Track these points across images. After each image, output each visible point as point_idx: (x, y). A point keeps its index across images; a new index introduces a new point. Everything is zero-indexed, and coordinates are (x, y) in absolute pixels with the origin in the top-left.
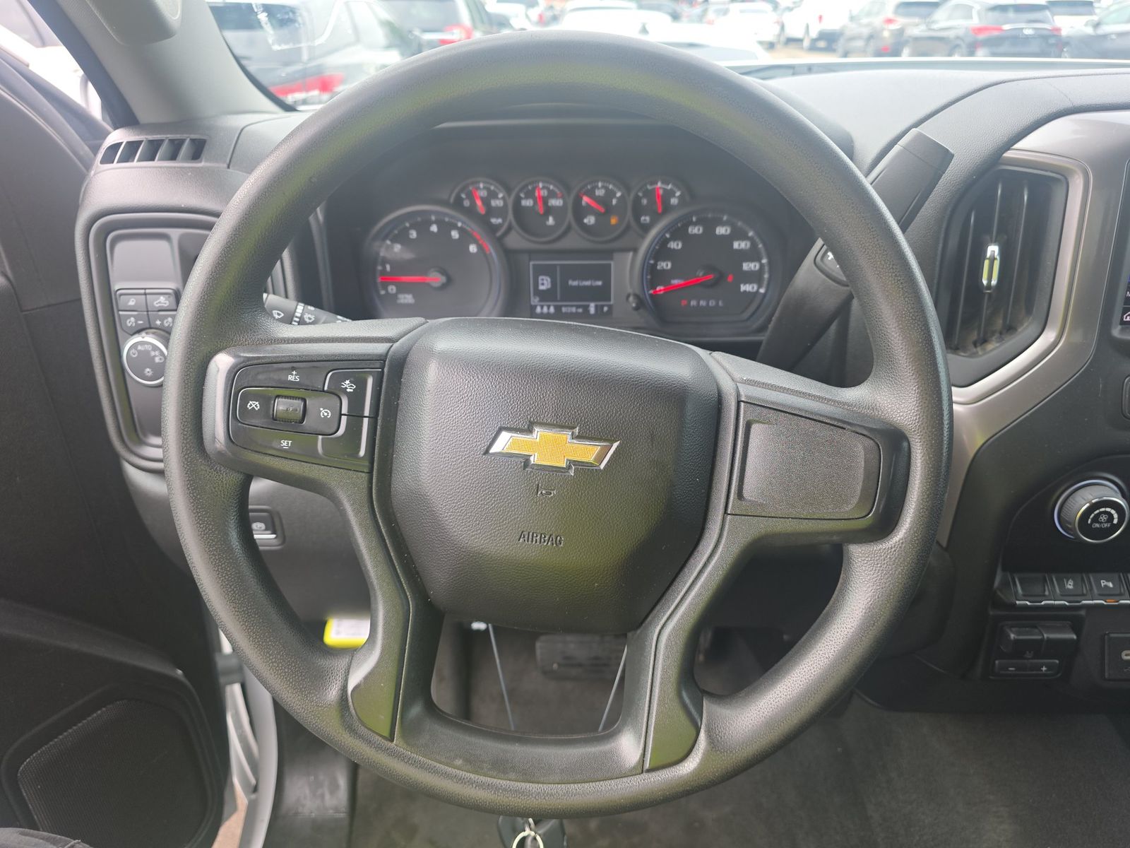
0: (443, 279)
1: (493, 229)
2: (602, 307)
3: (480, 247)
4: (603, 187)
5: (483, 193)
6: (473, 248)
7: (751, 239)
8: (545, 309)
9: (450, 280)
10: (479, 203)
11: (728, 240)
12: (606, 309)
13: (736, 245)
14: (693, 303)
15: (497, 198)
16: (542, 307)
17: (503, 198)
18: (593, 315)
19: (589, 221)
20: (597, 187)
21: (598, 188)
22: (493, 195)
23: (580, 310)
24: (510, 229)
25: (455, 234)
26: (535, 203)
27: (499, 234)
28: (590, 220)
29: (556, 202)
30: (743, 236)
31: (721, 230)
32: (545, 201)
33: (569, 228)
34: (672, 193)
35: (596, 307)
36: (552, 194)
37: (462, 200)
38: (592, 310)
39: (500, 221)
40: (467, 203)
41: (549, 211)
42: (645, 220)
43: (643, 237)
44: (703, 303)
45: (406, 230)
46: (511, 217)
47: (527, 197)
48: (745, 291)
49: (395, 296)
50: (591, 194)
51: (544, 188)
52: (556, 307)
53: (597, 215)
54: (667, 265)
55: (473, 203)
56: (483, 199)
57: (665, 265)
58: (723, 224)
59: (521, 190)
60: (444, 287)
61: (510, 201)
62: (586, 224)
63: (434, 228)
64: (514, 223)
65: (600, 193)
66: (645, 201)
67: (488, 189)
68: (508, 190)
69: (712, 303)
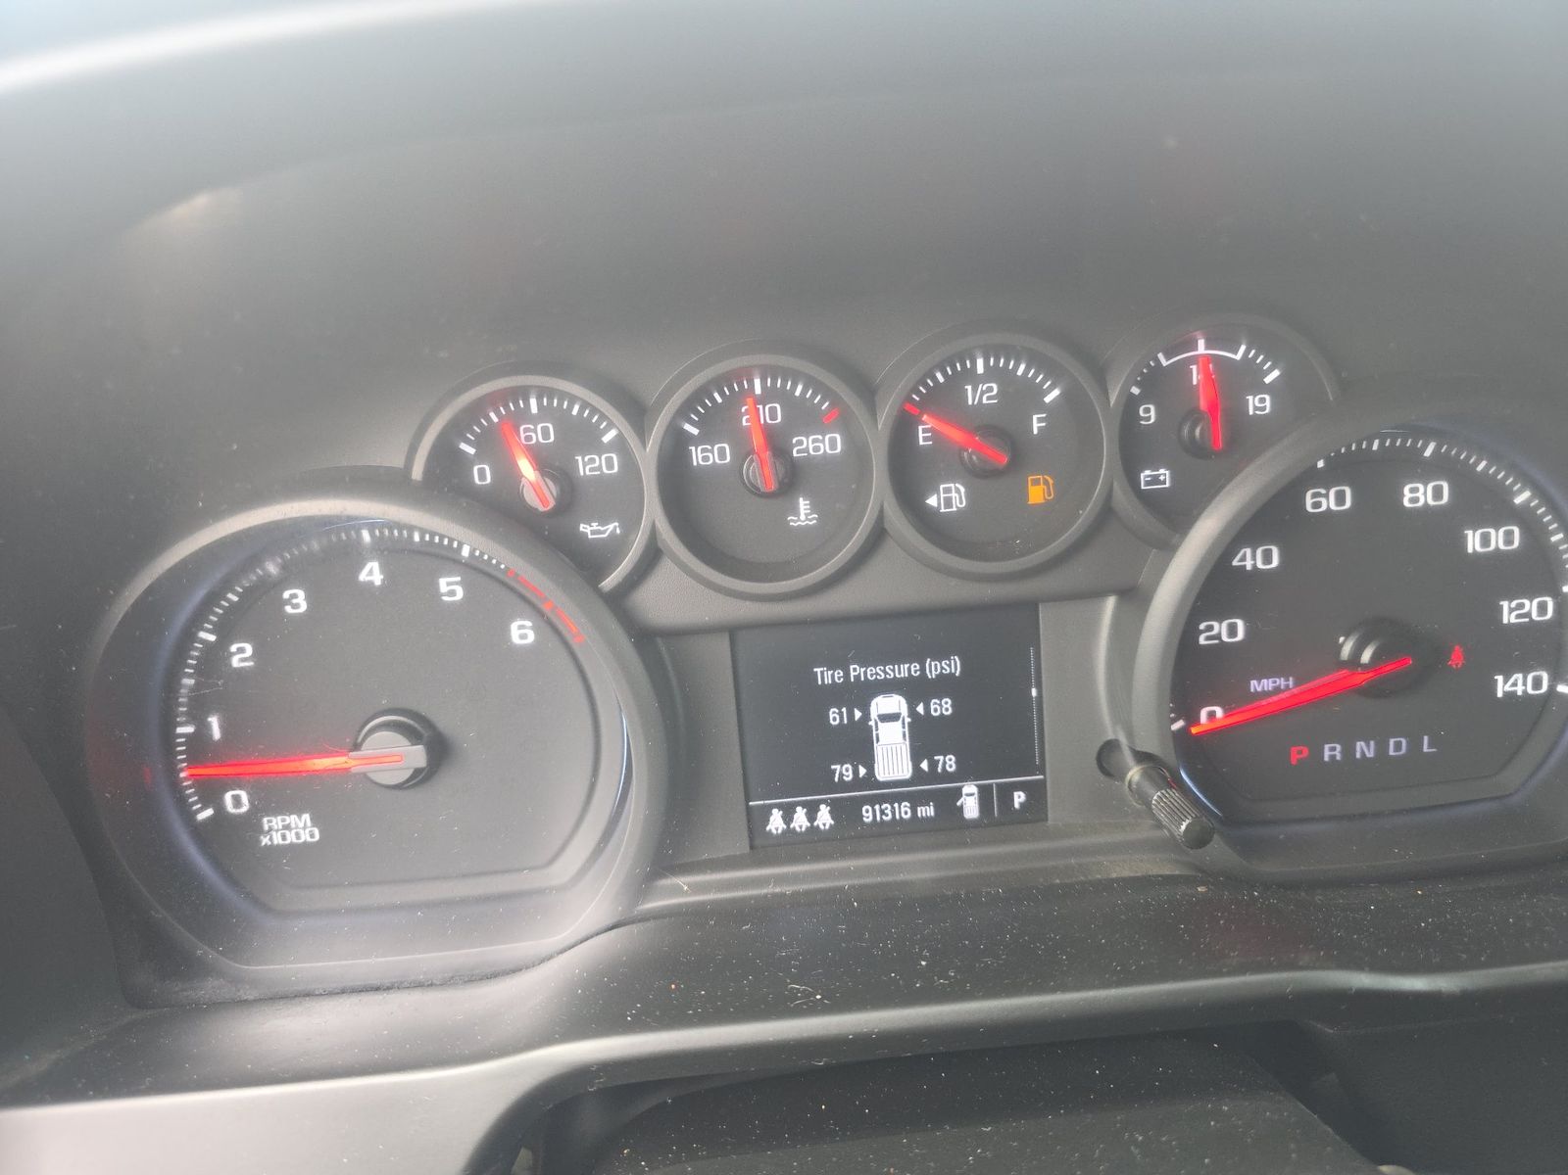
0: (416, 756)
1: (587, 563)
2: (1006, 792)
3: (547, 624)
4: (992, 373)
5: (541, 433)
6: (522, 632)
7: (1524, 518)
8: (800, 820)
9: (440, 750)
10: (526, 469)
11: (1443, 526)
12: (1019, 798)
13: (1473, 542)
14: (1331, 751)
15: (600, 449)
16: (788, 814)
17: (620, 445)
18: (973, 821)
19: (948, 502)
20: (970, 376)
21: (976, 380)
22: (580, 436)
23: (927, 811)
24: (653, 555)
25: (451, 588)
26: (742, 453)
27: (609, 582)
28: (949, 497)
29: (819, 445)
30: (1498, 511)
31: (1418, 495)
32: (777, 443)
33: (879, 535)
34: (1247, 378)
35: (985, 794)
36: (803, 418)
37: (461, 463)
38: (971, 807)
39: (613, 527)
40: (482, 475)
41: (793, 477)
42: (1155, 480)
43: (1169, 549)
44: (1364, 749)
45: (269, 590)
46: (653, 511)
47: (707, 437)
48: (1510, 696)
49: (250, 824)
50: (944, 400)
51: (768, 396)
52: (836, 808)
53: (977, 475)
54: (1232, 630)
55: (508, 475)
56: (542, 460)
57: (1227, 631)
58: (1425, 471)
59: (685, 411)
60: (420, 778)
61: (648, 456)
62: (935, 512)
63: (372, 573)
64: (668, 536)
65: (982, 395)
66: (1149, 414)
67: (562, 420)
68: (638, 413)
69: (1397, 747)
